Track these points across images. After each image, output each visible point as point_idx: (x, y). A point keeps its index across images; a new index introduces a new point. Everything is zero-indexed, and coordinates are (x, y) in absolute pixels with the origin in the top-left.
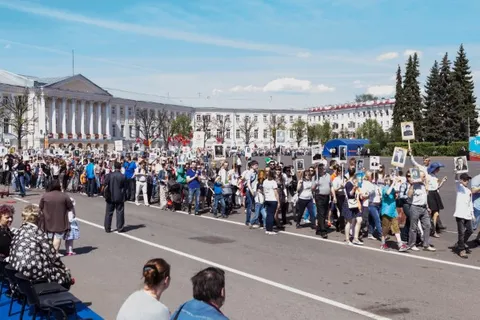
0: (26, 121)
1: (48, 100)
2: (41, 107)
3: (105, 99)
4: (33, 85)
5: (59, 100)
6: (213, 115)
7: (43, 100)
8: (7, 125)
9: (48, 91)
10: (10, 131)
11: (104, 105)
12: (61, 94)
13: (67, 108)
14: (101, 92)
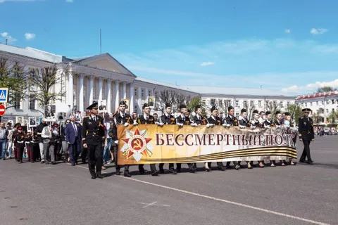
0: (53, 96)
1: (76, 76)
2: (69, 84)
3: (129, 80)
4: (61, 61)
5: (87, 78)
6: (217, 99)
7: (71, 77)
8: (34, 101)
9: (76, 67)
10: (36, 108)
11: (128, 85)
12: (88, 72)
13: (95, 87)
14: (126, 72)
